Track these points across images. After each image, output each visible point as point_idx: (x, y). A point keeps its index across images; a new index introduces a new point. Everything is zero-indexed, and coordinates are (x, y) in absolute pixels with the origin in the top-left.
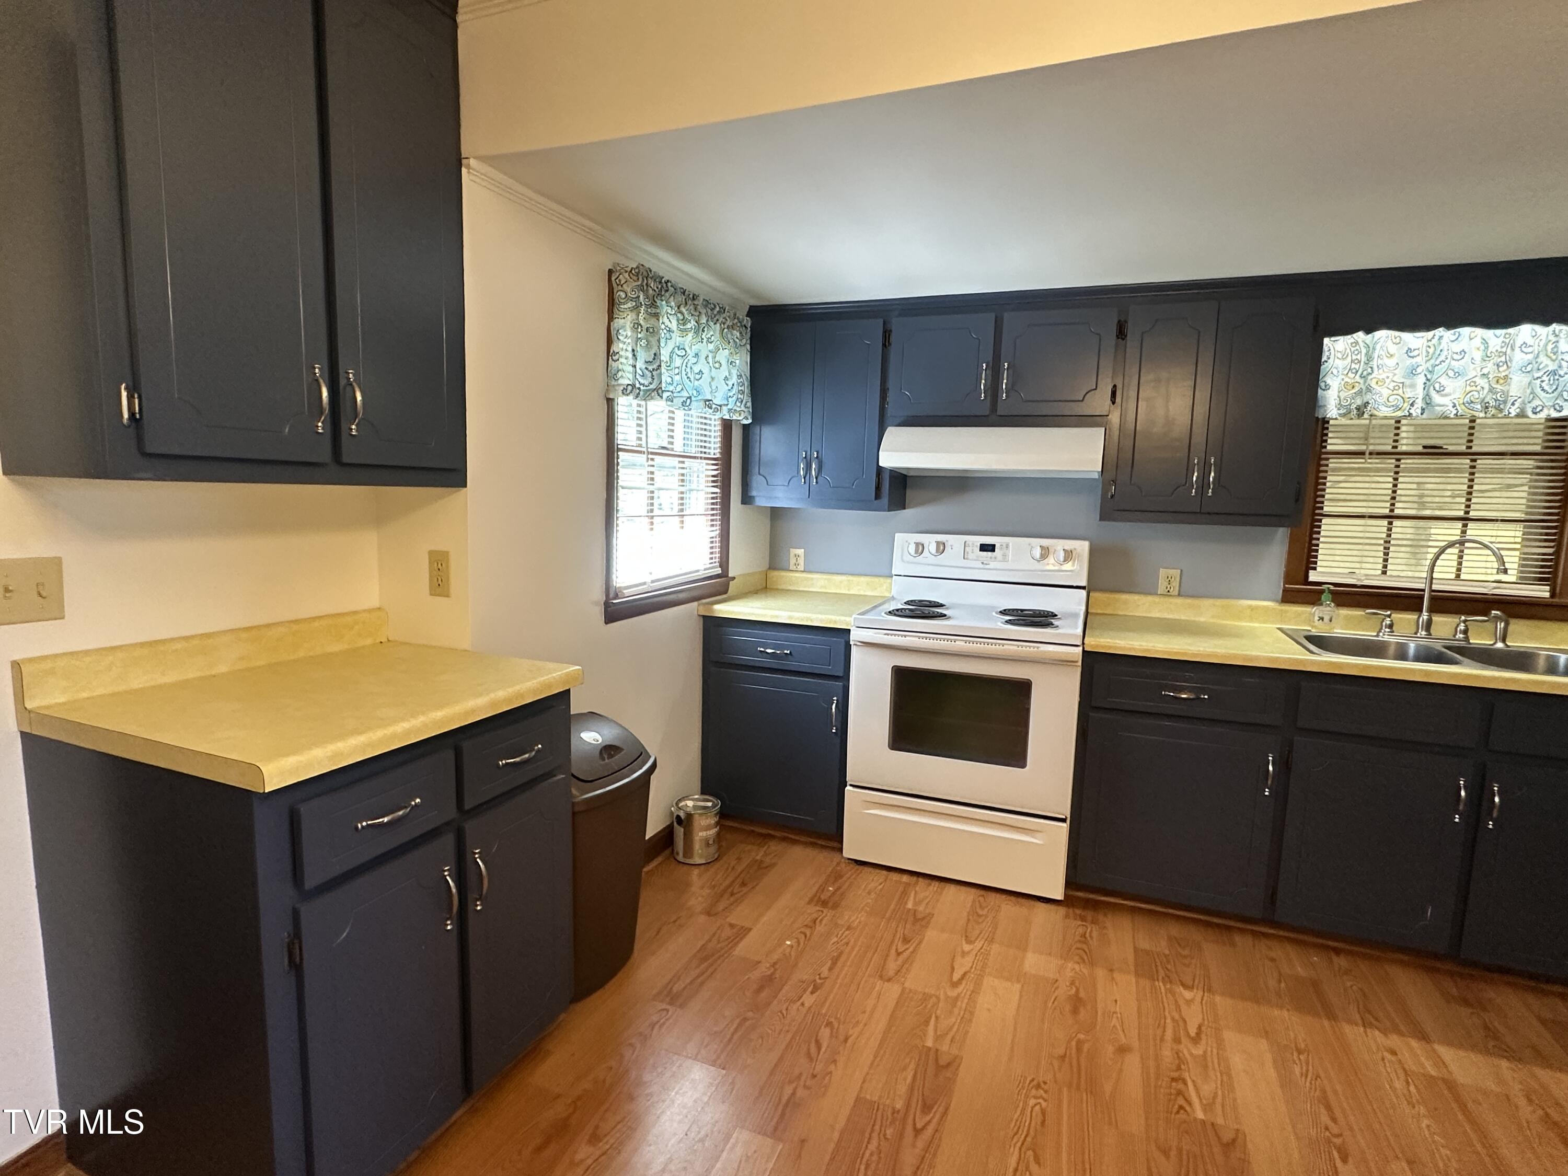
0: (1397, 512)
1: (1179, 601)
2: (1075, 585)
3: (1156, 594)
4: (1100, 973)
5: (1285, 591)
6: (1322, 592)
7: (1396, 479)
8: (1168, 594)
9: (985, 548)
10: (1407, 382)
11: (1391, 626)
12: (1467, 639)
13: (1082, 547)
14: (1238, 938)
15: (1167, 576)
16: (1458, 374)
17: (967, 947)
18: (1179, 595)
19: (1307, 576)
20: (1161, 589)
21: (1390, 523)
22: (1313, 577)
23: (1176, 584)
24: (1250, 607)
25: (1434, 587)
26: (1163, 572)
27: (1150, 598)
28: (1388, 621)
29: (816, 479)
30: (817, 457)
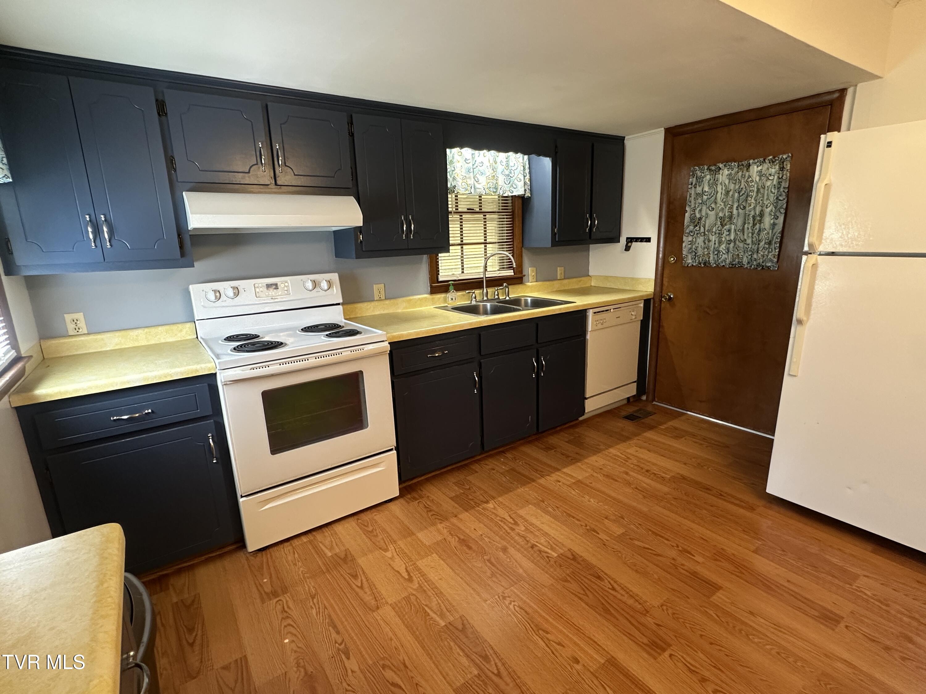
0: (464, 242)
1: (387, 302)
2: (335, 303)
3: (373, 300)
4: (454, 520)
5: (431, 287)
6: (449, 285)
7: (461, 225)
8: (380, 300)
9: (268, 286)
10: (467, 176)
11: (475, 298)
12: (499, 298)
13: (335, 277)
14: (473, 467)
15: (378, 289)
16: (482, 174)
17: (389, 554)
18: (385, 299)
19: (437, 278)
20: (376, 298)
21: (462, 248)
22: (441, 279)
23: (383, 292)
24: (419, 299)
25: (487, 276)
26: (375, 287)
27: (373, 304)
28: (474, 296)
29: (110, 242)
30: (106, 220)
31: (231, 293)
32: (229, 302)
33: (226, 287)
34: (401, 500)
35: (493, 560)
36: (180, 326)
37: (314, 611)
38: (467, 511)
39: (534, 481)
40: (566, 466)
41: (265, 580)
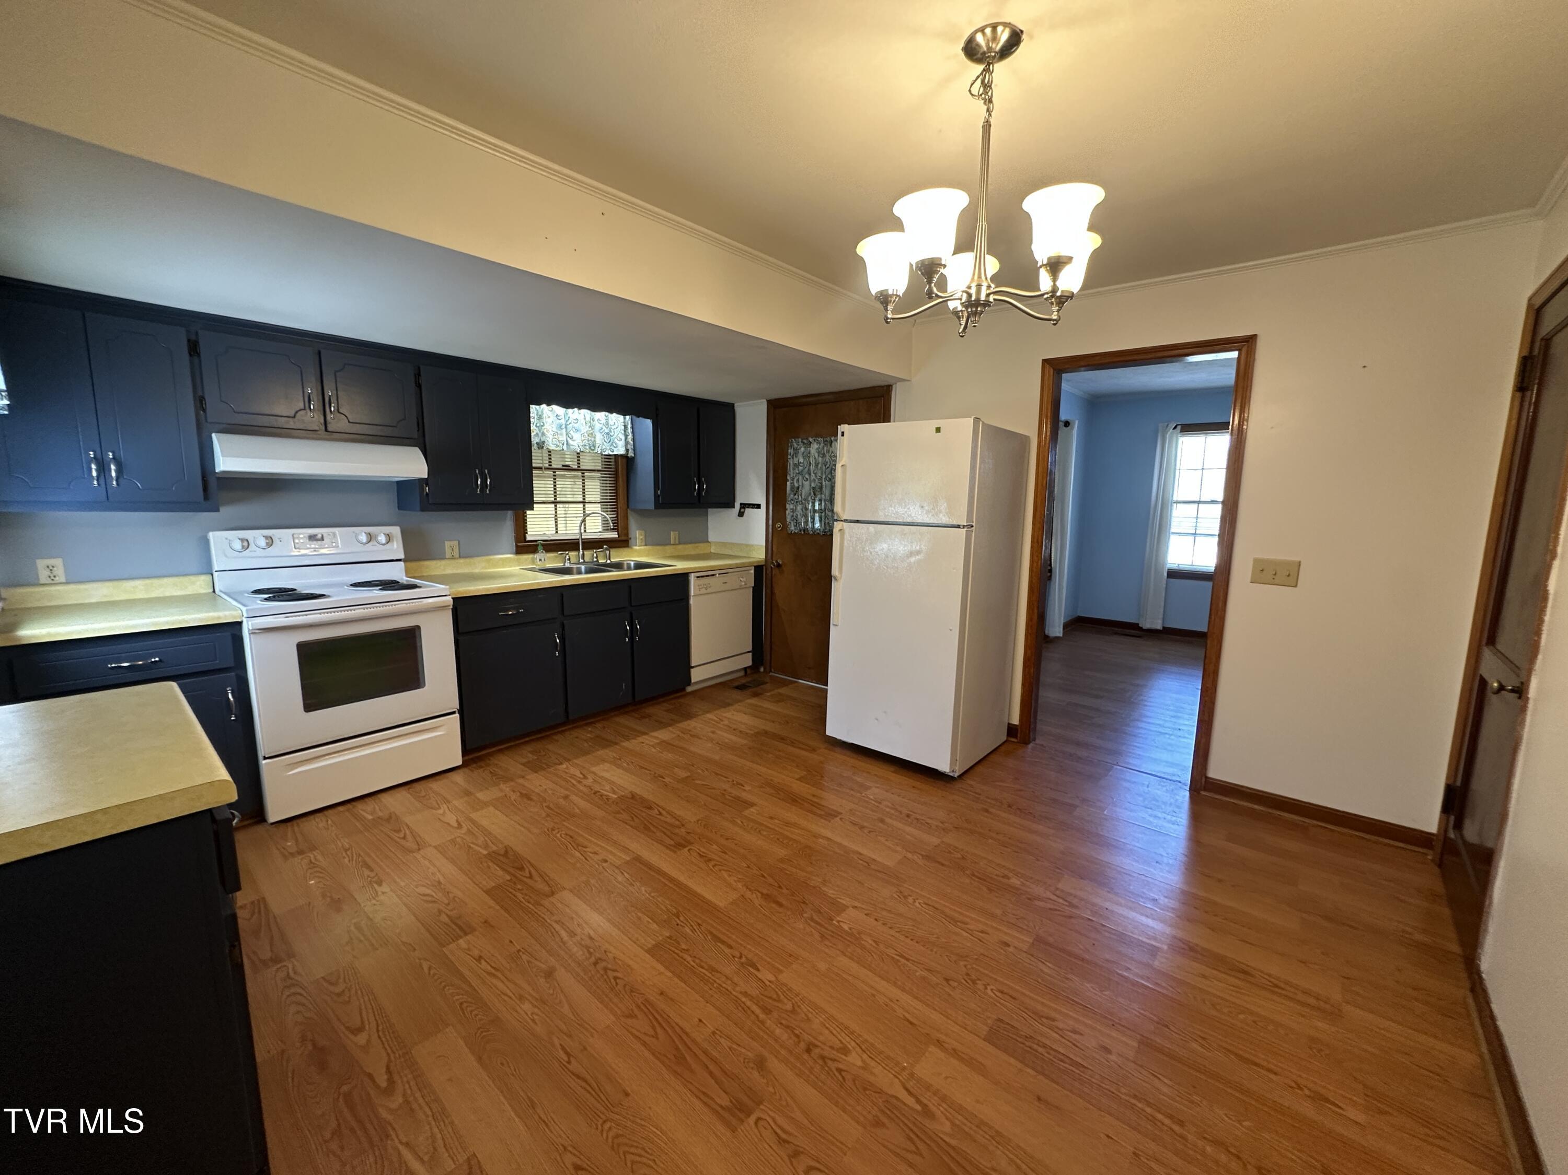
0: (558, 499)
1: (462, 561)
2: (395, 558)
3: (444, 558)
4: (521, 781)
5: (517, 546)
6: (537, 545)
7: (555, 482)
8: (453, 558)
9: (312, 538)
10: (559, 432)
11: (569, 559)
12: (598, 561)
13: (396, 531)
15: (450, 546)
16: (577, 430)
18: (460, 557)
19: (525, 537)
20: (448, 555)
21: (556, 506)
22: (528, 538)
23: (456, 550)
24: (501, 559)
25: (583, 537)
26: (447, 544)
27: (443, 562)
28: (568, 557)
29: (117, 480)
30: (114, 458)
31: (262, 542)
32: (260, 552)
33: (257, 537)
34: (466, 770)
35: (551, 805)
36: (193, 578)
37: (346, 860)
38: (536, 772)
39: (616, 744)
40: (654, 731)
41: (289, 844)
